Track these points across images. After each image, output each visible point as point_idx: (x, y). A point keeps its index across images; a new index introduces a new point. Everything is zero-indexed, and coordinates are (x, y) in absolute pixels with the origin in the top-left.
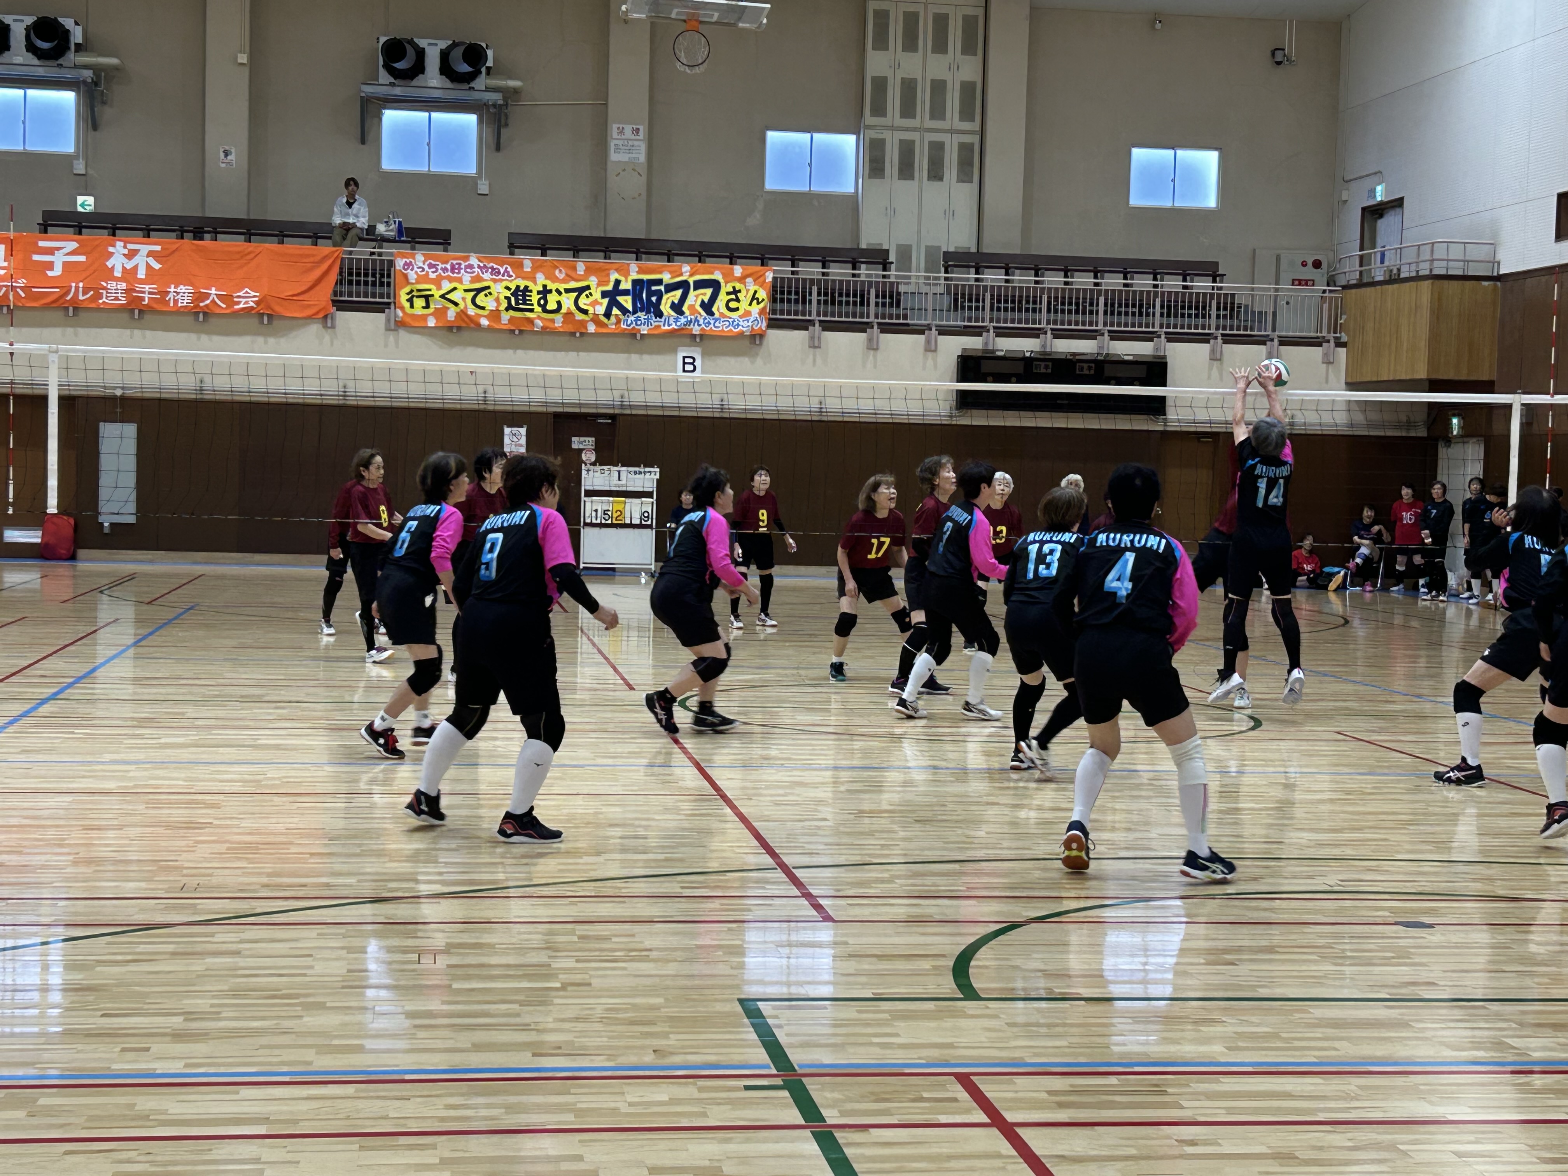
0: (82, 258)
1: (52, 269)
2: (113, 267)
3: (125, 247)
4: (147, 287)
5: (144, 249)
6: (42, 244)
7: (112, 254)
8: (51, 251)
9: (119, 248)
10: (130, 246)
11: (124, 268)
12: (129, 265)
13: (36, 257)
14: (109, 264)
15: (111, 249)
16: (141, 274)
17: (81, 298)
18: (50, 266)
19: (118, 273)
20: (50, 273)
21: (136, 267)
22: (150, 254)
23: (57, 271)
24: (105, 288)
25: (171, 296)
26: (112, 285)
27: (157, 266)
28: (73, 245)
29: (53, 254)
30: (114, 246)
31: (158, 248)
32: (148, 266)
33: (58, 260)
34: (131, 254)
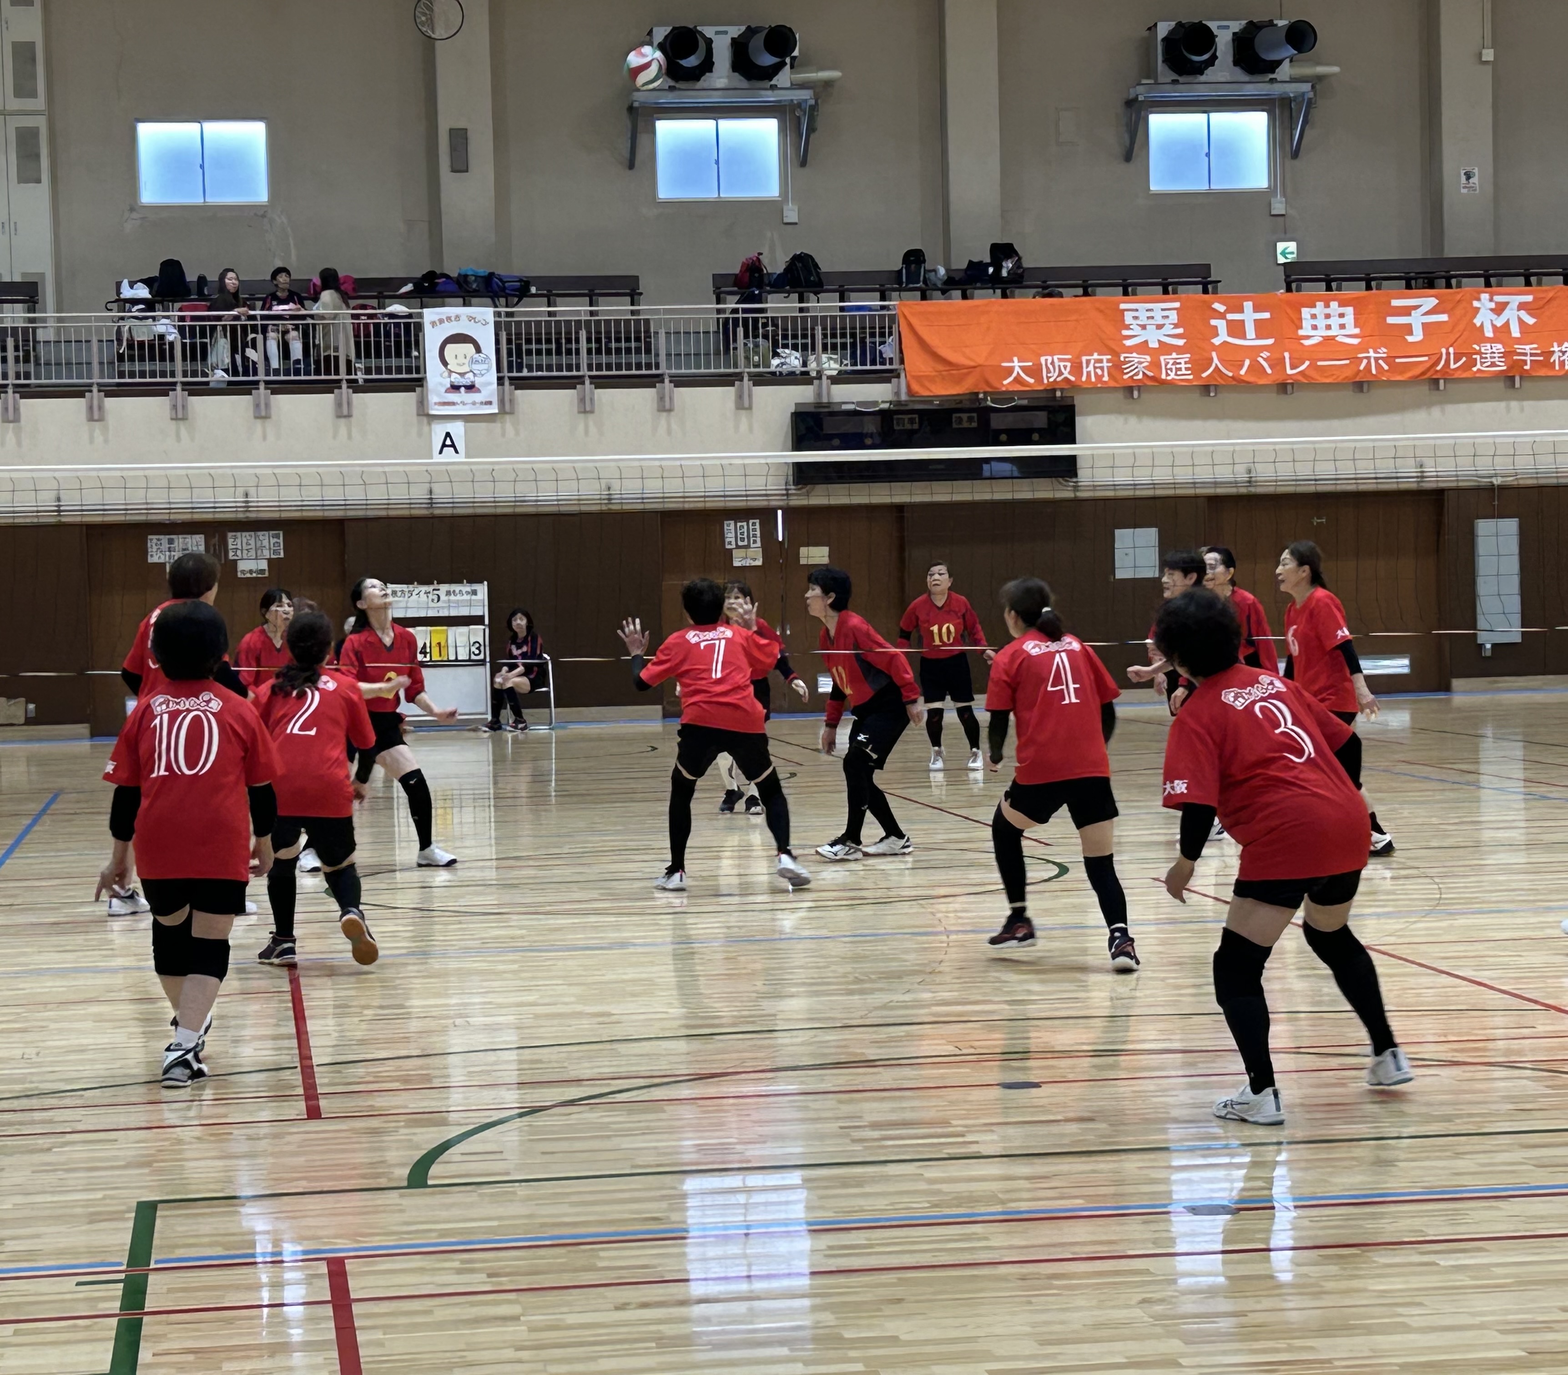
0: (1444, 318)
1: (1411, 333)
2: (1482, 325)
3: (1491, 300)
4: (1527, 347)
5: (1515, 300)
6: (1395, 303)
7: (1478, 309)
8: (1406, 311)
9: (1485, 302)
10: (1498, 298)
11: (1494, 326)
12: (1499, 322)
13: (1391, 320)
14: (1477, 322)
15: (1476, 304)
16: (1516, 332)
17: (1453, 366)
18: (1408, 329)
19: (1489, 333)
20: (1410, 339)
21: (1507, 324)
22: (1522, 306)
23: (1417, 336)
24: (1479, 353)
25: (1555, 357)
26: (1486, 348)
27: (1530, 321)
28: (1430, 302)
29: (1410, 315)
30: (1479, 299)
31: (1529, 298)
32: (1521, 322)
33: (1416, 320)
34: (1500, 309)
